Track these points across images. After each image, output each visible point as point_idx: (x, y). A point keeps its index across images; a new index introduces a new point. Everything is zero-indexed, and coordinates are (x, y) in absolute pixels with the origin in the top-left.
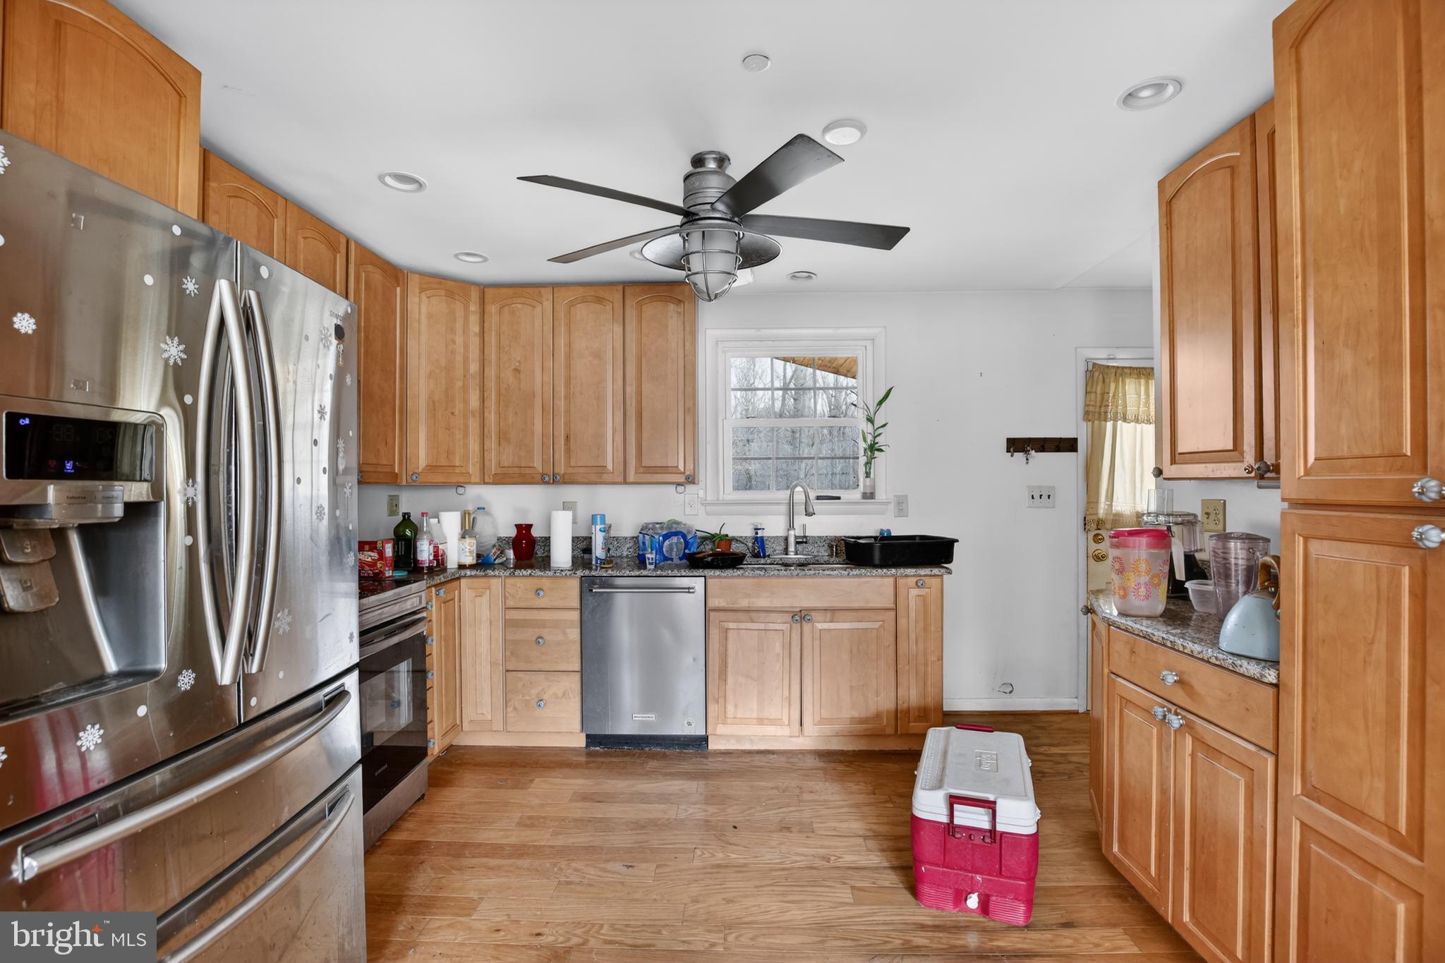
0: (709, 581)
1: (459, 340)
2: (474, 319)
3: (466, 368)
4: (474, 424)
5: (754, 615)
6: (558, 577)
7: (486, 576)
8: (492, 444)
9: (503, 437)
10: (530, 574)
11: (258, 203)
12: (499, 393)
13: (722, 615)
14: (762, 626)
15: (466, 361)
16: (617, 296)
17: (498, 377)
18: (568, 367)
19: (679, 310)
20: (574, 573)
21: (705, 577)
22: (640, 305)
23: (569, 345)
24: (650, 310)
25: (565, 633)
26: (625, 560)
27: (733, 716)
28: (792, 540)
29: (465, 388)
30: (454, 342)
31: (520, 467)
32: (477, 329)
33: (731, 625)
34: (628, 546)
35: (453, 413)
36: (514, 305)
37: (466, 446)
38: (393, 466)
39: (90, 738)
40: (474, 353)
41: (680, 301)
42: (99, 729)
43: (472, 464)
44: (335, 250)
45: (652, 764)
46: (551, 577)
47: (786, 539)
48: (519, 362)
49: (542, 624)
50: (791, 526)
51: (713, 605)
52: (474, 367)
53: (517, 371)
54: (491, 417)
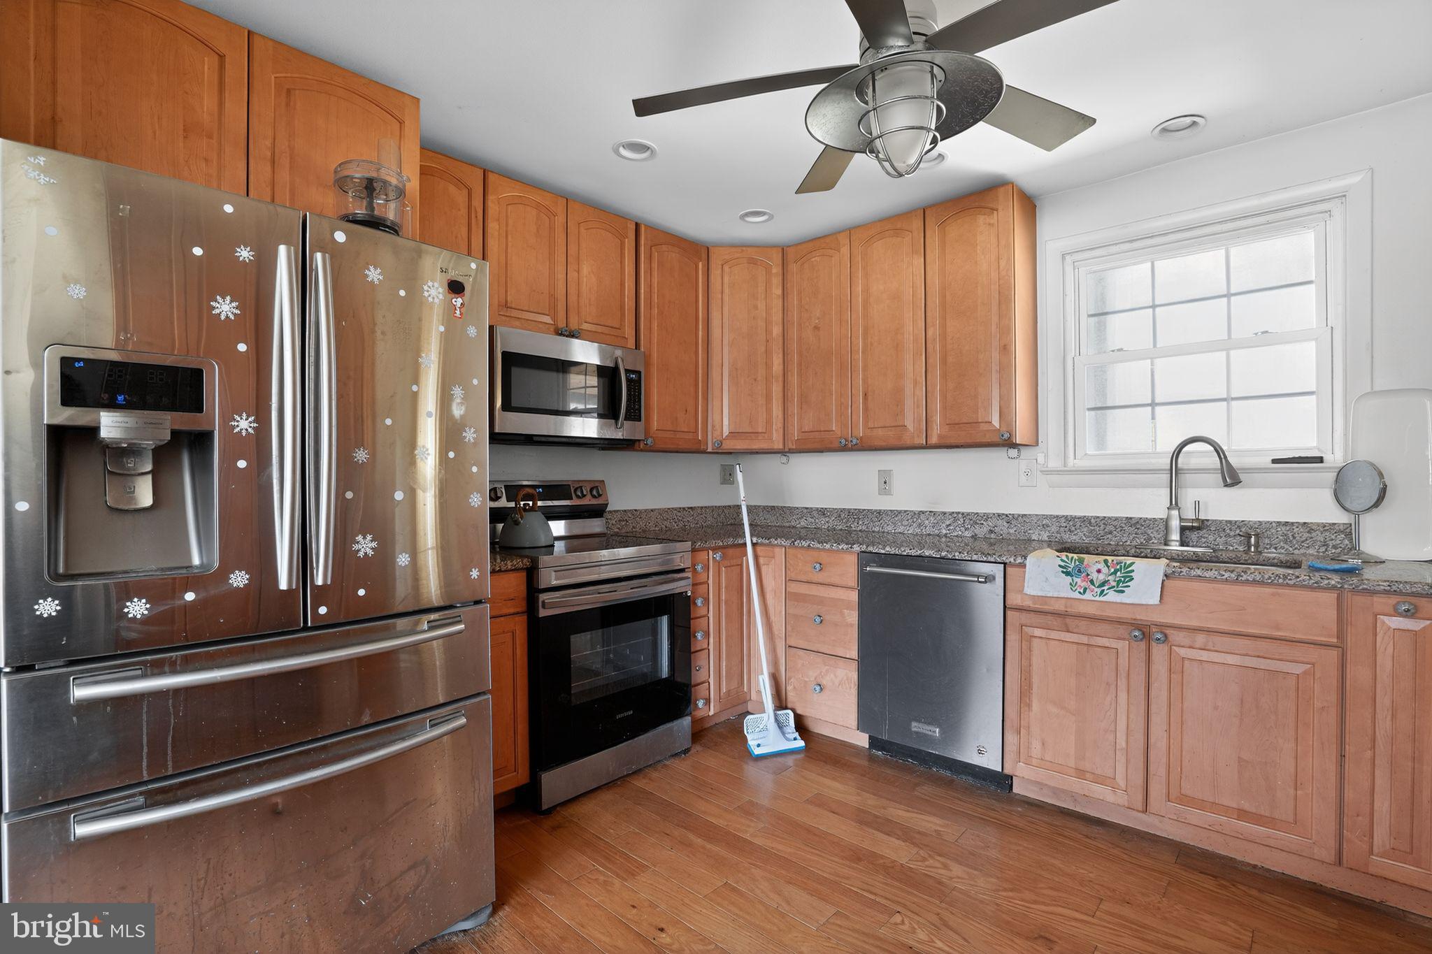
0: (1009, 570)
1: (761, 305)
2: (776, 281)
3: (768, 331)
4: (776, 389)
5: (1071, 623)
6: (834, 550)
7: (770, 545)
8: (794, 409)
9: (804, 400)
10: (809, 546)
11: (538, 206)
12: (800, 354)
13: (1024, 618)
14: (1085, 639)
15: (768, 322)
16: (917, 224)
17: (800, 338)
18: (866, 316)
19: (992, 222)
20: (851, 548)
21: (1005, 564)
22: (942, 225)
23: (866, 290)
24: (954, 230)
25: (842, 614)
26: (944, 539)
27: (1039, 756)
28: (1175, 524)
29: (768, 353)
30: (756, 307)
31: (821, 431)
32: (779, 292)
33: (1038, 632)
34: (948, 523)
35: (755, 380)
36: (814, 259)
37: (769, 411)
38: (696, 432)
39: (137, 608)
40: (777, 317)
41: (993, 209)
42: (146, 604)
43: (776, 430)
44: (622, 237)
45: (927, 790)
46: (828, 550)
47: (1166, 522)
48: (818, 318)
49: (821, 601)
50: (1174, 504)
51: (1015, 603)
52: (776, 331)
53: (816, 328)
54: (794, 379)
